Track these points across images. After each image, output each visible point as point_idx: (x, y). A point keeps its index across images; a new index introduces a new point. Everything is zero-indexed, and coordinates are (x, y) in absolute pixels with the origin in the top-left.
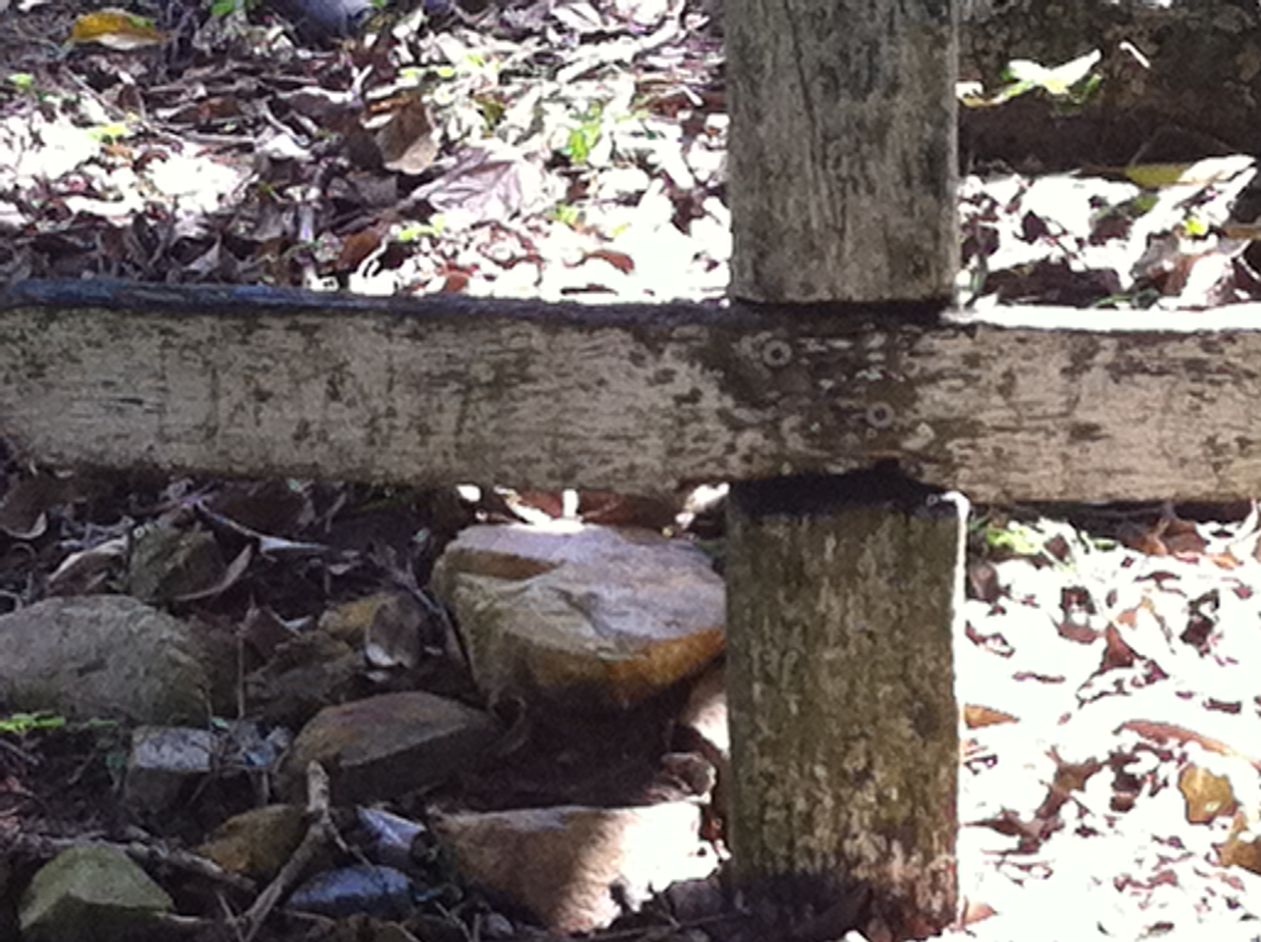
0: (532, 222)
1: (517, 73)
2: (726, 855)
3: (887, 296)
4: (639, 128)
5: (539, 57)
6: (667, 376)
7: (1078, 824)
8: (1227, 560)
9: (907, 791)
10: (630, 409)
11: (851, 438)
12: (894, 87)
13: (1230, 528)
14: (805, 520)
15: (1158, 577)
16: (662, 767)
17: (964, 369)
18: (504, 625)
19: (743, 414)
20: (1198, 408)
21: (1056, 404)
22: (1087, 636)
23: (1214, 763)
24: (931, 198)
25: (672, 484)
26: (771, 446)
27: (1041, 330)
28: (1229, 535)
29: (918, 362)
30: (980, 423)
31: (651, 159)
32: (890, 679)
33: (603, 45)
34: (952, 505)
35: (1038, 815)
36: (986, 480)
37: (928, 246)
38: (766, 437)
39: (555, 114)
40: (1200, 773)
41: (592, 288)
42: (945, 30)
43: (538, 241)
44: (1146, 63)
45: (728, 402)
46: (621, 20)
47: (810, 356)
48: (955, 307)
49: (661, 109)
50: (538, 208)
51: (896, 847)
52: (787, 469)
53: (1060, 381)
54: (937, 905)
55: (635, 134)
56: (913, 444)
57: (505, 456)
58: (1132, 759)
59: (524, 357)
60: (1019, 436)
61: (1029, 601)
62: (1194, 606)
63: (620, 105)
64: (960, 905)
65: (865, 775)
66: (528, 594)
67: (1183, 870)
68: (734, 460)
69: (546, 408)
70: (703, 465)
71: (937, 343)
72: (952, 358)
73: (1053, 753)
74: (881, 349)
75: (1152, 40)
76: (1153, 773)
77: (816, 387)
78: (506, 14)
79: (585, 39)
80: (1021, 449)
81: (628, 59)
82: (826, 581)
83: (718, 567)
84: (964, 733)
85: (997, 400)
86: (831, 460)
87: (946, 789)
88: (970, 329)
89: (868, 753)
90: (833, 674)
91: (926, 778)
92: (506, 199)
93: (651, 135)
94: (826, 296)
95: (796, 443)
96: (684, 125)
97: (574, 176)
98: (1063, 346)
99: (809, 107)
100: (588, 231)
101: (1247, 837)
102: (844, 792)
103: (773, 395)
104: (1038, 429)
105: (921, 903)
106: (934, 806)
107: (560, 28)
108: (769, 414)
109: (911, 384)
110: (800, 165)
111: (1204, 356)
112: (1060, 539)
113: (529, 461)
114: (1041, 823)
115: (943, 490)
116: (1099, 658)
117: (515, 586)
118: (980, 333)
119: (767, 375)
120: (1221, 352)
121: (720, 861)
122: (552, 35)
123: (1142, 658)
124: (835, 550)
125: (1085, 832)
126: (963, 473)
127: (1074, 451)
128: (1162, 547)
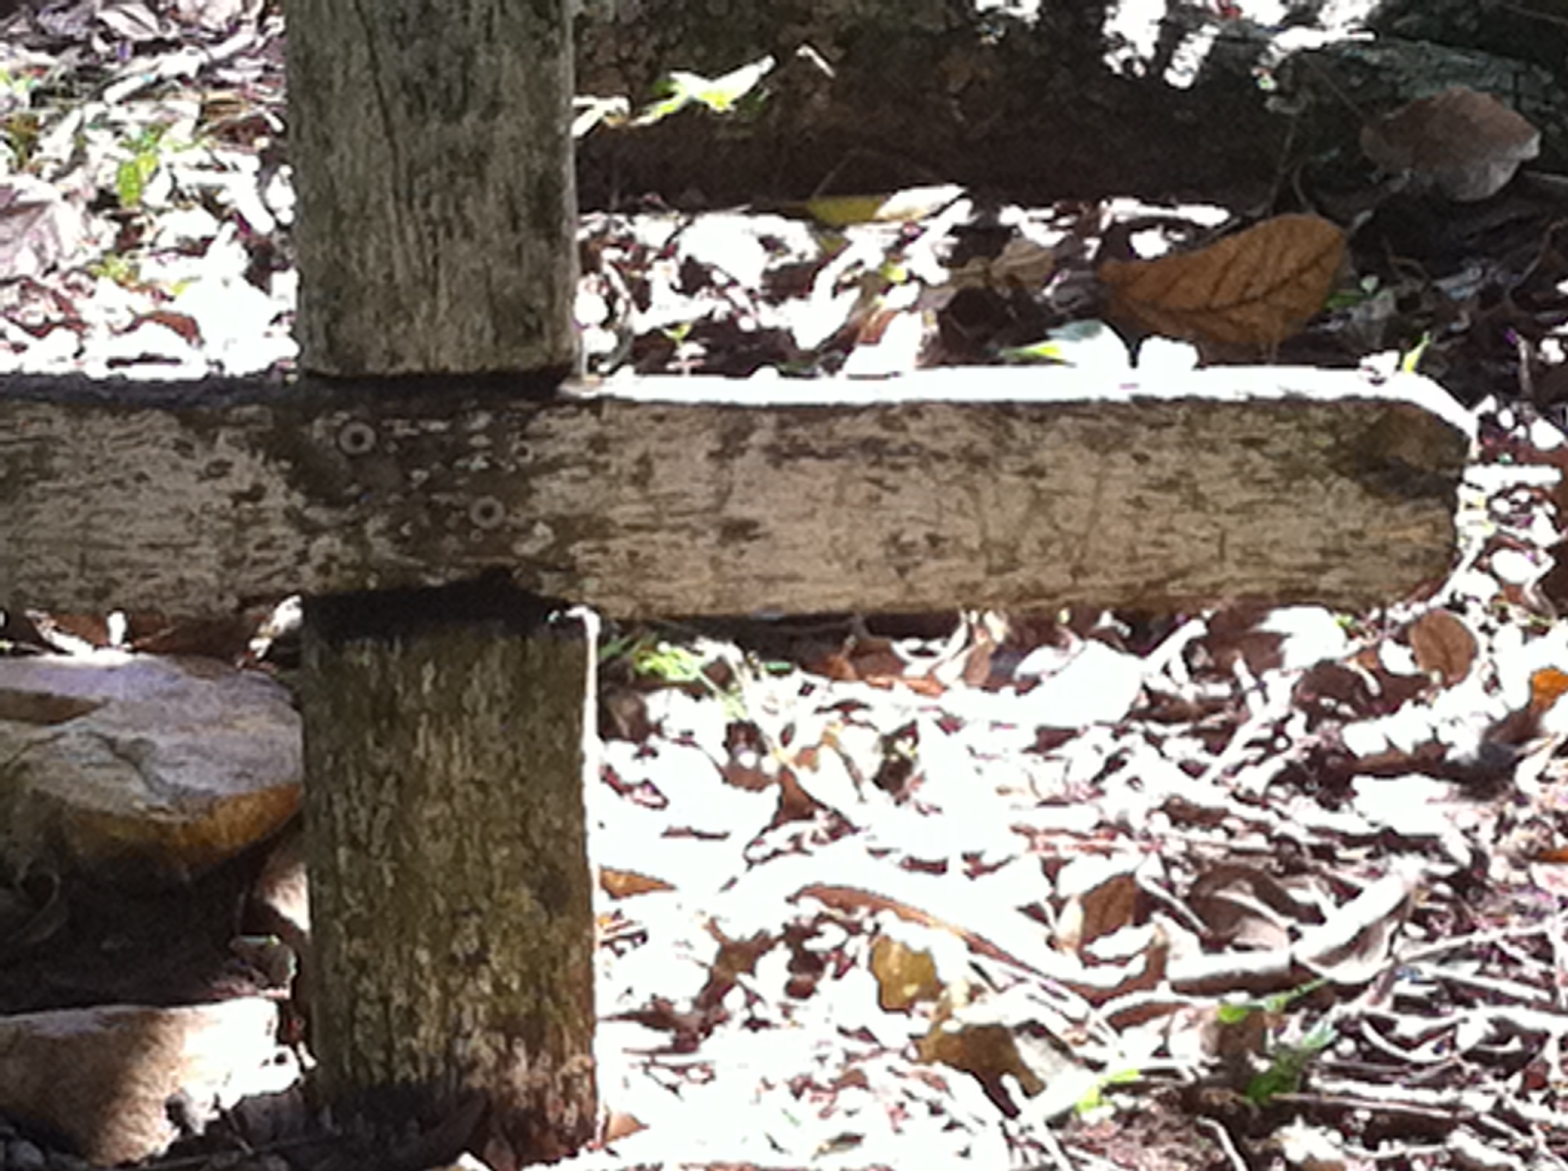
0: (74, 278)
1: (52, 92)
2: (310, 1062)
3: (491, 367)
4: (207, 160)
5: (83, 73)
6: (221, 469)
7: (746, 1015)
8: (932, 685)
9: (530, 978)
10: (177, 510)
11: (451, 543)
12: (494, 107)
13: (934, 645)
14: (398, 647)
15: (846, 707)
16: (233, 954)
17: (590, 455)
18: (32, 781)
19: (318, 514)
20: (878, 498)
21: (702, 496)
22: (755, 782)
23: (915, 937)
24: (543, 244)
25: (232, 602)
26: (350, 554)
27: (682, 405)
28: (931, 654)
29: (532, 449)
30: (608, 521)
31: (221, 198)
32: (507, 839)
33: (162, 57)
34: (580, 622)
35: (696, 1003)
36: (619, 591)
37: (542, 303)
38: (346, 541)
39: (102, 142)
40: (896, 949)
41: (146, 359)
42: (555, 36)
43: (80, 302)
44: (829, 71)
45: (298, 499)
46: (185, 24)
47: (399, 441)
48: (577, 378)
49: (233, 135)
50: (80, 261)
51: (519, 1047)
52: (372, 584)
53: (707, 468)
54: (571, 1119)
55: (201, 167)
56: (527, 548)
57: (25, 570)
58: (813, 932)
59: (43, 447)
60: (656, 537)
61: (686, 739)
62: (888, 743)
63: (182, 130)
64: (600, 1117)
65: (479, 958)
66: (62, 742)
67: (874, 1070)
68: (307, 571)
69: (73, 512)
70: (269, 577)
71: (555, 423)
72: (574, 441)
73: (712, 927)
74: (485, 431)
75: (839, 43)
76: (839, 949)
77: (408, 478)
78: (44, 20)
79: (141, 49)
80: (662, 553)
81: (192, 73)
82: (424, 718)
83: (297, 706)
84: (601, 903)
85: (629, 491)
86: (427, 570)
87: (580, 976)
88: (596, 405)
89: (481, 933)
90: (436, 836)
91: (554, 963)
92: (39, 251)
93: (223, 168)
94: (418, 367)
95: (383, 549)
96: (263, 155)
97: (124, 219)
98: (710, 425)
99: (389, 132)
100: (142, 288)
101: (951, 1026)
102: (453, 982)
103: (354, 489)
104: (685, 526)
105: (552, 1116)
106: (564, 995)
107: (108, 36)
108: (349, 514)
109: (523, 474)
110: (381, 204)
111: (885, 434)
112: (721, 660)
113: (53, 578)
114: (700, 1014)
115: (568, 606)
116: (773, 807)
117: (46, 732)
118: (607, 412)
119: (344, 465)
120: (904, 428)
121: (302, 1068)
122: (99, 45)
123: (823, 807)
124: (435, 682)
125: (754, 1024)
126: (591, 585)
127: (727, 555)
128: (850, 670)
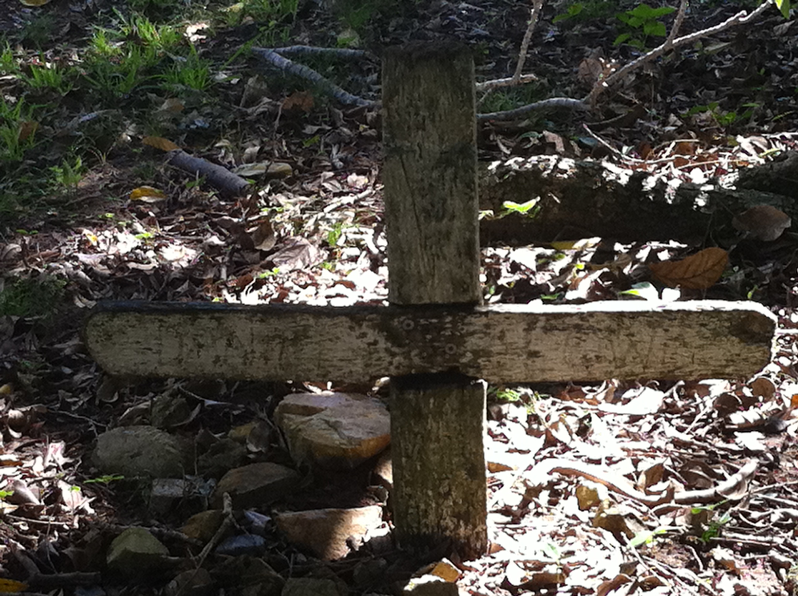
0: (314, 270)
1: (307, 209)
2: (393, 527)
3: (452, 301)
4: (357, 231)
5: (316, 203)
6: (364, 335)
7: (535, 511)
8: (594, 402)
9: (465, 500)
10: (349, 349)
11: (439, 358)
12: (453, 217)
13: (595, 389)
14: (422, 393)
15: (567, 409)
16: (368, 491)
17: (485, 330)
18: (303, 434)
19: (395, 349)
20: (579, 343)
21: (521, 343)
22: (538, 434)
23: (591, 485)
24: (469, 261)
25: (367, 378)
26: (406, 362)
27: (515, 314)
28: (594, 391)
29: (466, 328)
30: (491, 351)
31: (362, 243)
32: (456, 455)
33: (343, 198)
34: (481, 383)
35: (519, 507)
36: (495, 374)
37: (469, 281)
38: (405, 358)
39: (324, 226)
40: (585, 489)
41: (338, 295)
42: (473, 194)
43: (317, 277)
44: (558, 201)
45: (389, 345)
46: (350, 187)
47: (422, 326)
48: (480, 305)
49: (366, 222)
50: (317, 263)
51: (461, 523)
52: (413, 371)
53: (523, 334)
54: (478, 546)
55: (355, 233)
56: (464, 360)
57: (299, 368)
58: (558, 483)
59: (306, 328)
60: (507, 357)
61: (515, 420)
62: (581, 421)
63: (349, 221)
64: (488, 545)
65: (449, 493)
66: (312, 422)
67: (578, 529)
68: (392, 368)
69: (315, 349)
70: (379, 370)
71: (473, 320)
72: (479, 326)
73: (524, 483)
74: (450, 322)
75: (562, 192)
76: (566, 489)
77: (425, 338)
78: (304, 186)
79: (335, 195)
80: (508, 362)
81: (352, 203)
82: (430, 416)
83: (388, 409)
84: (488, 474)
85: (498, 342)
86: (432, 368)
87: (481, 498)
88: (487, 313)
89: (449, 485)
90: (434, 454)
91: (473, 495)
92: (303, 261)
93: (362, 233)
94: (427, 301)
95: (417, 361)
96: (375, 229)
97: (331, 250)
98: (524, 320)
99: (419, 226)
100: (336, 272)
101: (603, 515)
102: (441, 501)
103: (407, 341)
104: (516, 353)
105: (472, 545)
106: (476, 505)
107: (325, 191)
108: (406, 349)
109: (462, 336)
110: (416, 249)
111: (580, 322)
112: (526, 394)
113: (310, 371)
114: (520, 511)
115: (477, 379)
116: (543, 442)
117: (308, 418)
118: (490, 316)
119: (404, 333)
120: (588, 321)
121: (390, 529)
122: (322, 194)
123: (560, 442)
124: (434, 404)
125: (538, 514)
126: (485, 372)
127: (529, 362)
128: (568, 397)
